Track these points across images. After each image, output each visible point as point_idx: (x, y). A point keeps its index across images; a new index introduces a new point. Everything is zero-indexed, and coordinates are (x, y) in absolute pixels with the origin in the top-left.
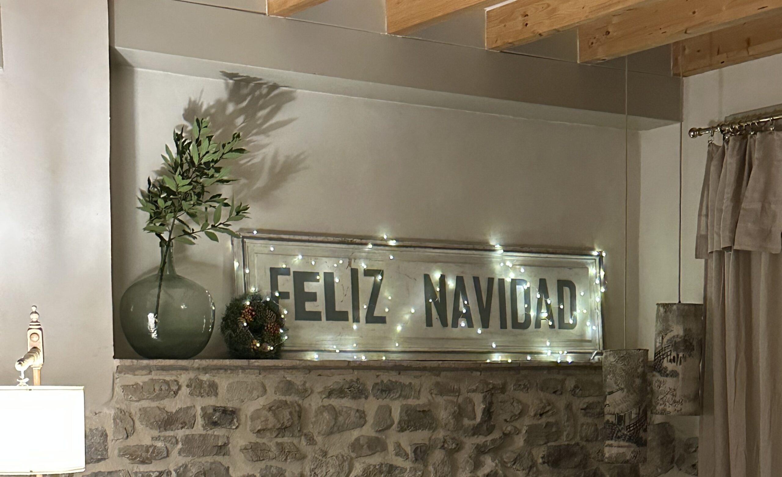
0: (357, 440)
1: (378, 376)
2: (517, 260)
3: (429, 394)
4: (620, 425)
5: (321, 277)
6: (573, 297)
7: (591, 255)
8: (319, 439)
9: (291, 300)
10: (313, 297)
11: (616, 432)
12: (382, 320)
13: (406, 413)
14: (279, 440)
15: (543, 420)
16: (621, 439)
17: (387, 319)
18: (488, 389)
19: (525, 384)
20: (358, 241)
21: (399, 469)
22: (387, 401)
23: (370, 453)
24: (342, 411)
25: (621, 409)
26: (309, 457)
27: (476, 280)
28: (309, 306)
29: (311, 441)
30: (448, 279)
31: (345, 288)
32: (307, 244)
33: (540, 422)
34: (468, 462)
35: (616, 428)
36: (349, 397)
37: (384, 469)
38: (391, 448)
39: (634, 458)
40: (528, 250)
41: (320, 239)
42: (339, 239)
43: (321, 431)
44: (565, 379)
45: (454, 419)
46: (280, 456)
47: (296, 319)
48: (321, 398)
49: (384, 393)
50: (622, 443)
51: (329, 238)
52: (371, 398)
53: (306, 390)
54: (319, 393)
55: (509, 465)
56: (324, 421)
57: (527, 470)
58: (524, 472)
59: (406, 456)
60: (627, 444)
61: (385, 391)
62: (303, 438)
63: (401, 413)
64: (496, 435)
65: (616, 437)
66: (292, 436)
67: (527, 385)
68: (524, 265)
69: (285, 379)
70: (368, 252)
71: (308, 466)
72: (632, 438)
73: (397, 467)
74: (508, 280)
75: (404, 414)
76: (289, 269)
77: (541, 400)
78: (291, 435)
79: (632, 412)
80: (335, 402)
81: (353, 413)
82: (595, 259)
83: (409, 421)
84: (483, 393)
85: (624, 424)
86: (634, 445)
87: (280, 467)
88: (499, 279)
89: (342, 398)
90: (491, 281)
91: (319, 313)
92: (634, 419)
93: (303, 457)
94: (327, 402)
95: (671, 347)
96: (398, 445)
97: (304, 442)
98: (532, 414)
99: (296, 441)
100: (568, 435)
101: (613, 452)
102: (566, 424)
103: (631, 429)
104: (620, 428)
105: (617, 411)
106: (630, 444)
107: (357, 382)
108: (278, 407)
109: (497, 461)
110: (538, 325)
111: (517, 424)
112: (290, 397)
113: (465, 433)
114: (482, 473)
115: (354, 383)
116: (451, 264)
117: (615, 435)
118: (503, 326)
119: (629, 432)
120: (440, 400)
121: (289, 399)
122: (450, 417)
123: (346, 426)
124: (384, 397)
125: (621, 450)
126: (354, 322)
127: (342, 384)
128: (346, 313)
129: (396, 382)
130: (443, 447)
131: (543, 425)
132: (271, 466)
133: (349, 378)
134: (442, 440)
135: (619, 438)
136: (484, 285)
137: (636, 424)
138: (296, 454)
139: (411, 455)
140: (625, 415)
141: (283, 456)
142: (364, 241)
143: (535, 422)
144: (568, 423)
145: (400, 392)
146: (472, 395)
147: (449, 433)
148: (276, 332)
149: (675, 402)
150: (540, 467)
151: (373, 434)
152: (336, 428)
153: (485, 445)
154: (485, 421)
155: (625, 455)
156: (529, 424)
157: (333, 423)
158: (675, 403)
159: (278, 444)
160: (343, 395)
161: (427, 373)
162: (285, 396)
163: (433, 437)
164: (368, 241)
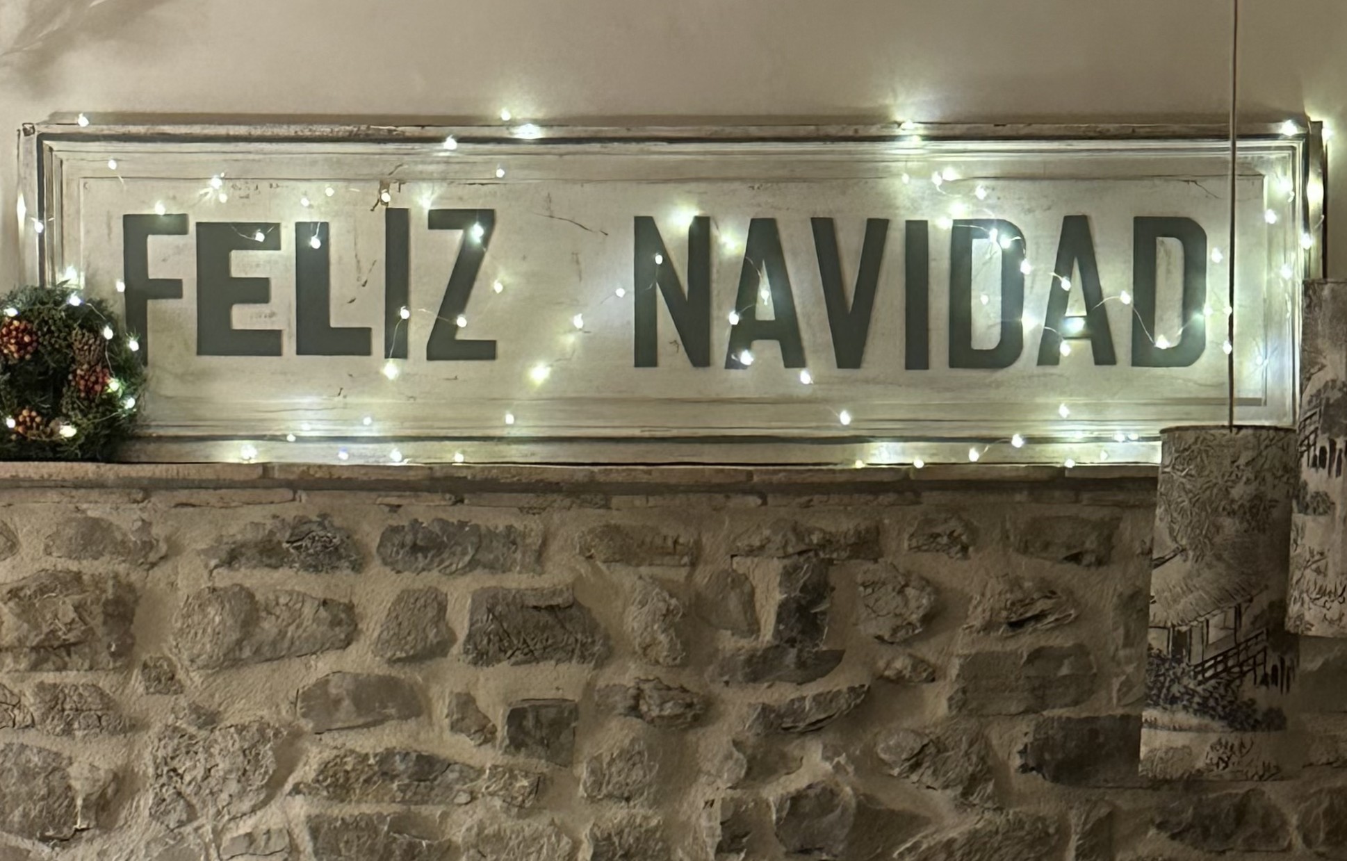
0: (324, 683)
1: (395, 508)
2: (985, 164)
3: (581, 558)
4: (1179, 662)
5: (288, 237)
6: (1194, 266)
7: (1275, 137)
8: (194, 679)
9: (187, 304)
10: (258, 291)
11: (1167, 684)
12: (484, 350)
13: (490, 611)
14: (49, 677)
15: (1026, 642)
16: (1180, 705)
17: (501, 348)
18: (802, 547)
19: (953, 532)
20: (410, 131)
21: (457, 767)
22: (432, 578)
23: (361, 721)
24: (277, 604)
25: (1181, 615)
26: (157, 727)
27: (824, 230)
28: (243, 317)
29: (166, 681)
30: (721, 227)
31: (365, 265)
32: (242, 146)
33: (1011, 646)
34: (729, 757)
35: (1167, 670)
36: (297, 565)
37: (400, 766)
38: (442, 709)
39: (1222, 765)
40: (1025, 130)
41: (283, 131)
42: (348, 128)
43: (199, 656)
44: (1119, 519)
45: (672, 631)
46: (48, 721)
47: (199, 353)
48: (206, 566)
49: (420, 555)
50: (1182, 717)
51: (314, 127)
52: (376, 568)
53: (149, 546)
54: (199, 553)
55: (896, 772)
56: (204, 631)
57: (960, 789)
58: (950, 793)
59: (486, 734)
60: (1194, 721)
61: (424, 550)
62: (136, 672)
63: (473, 612)
64: (839, 681)
65: (1166, 696)
66: (91, 668)
67: (960, 535)
68: (1008, 176)
69: (79, 515)
70: (447, 162)
71: (150, 748)
72: (1211, 703)
73: (448, 765)
74: (941, 225)
75: (483, 616)
76: (183, 218)
77: (1016, 583)
78: (86, 666)
79: (1211, 622)
80: (256, 578)
81: (308, 611)
82: (1293, 148)
83: (504, 635)
84: (786, 556)
85: (1189, 660)
86: (1217, 725)
87: (54, 749)
88: (908, 222)
89: (276, 567)
90: (877, 229)
91: (277, 334)
92: (1214, 643)
93: (134, 726)
94: (224, 578)
95: (1316, 418)
96: (466, 702)
97: (137, 683)
98: (977, 623)
99: (106, 682)
100: (1127, 686)
101: (1157, 744)
102: (1122, 653)
103: (1208, 674)
104: (1179, 671)
105: (1173, 620)
106: (1207, 720)
107: (320, 524)
108: (42, 590)
109: (842, 759)
110: (1048, 355)
111: (928, 651)
112: (96, 563)
113: (721, 675)
114: (780, 791)
115: (314, 527)
116: (736, 185)
117: (1164, 691)
118: (917, 357)
119: (1200, 683)
120: (626, 577)
121: (89, 567)
122: (656, 627)
123: (286, 644)
124: (421, 566)
125: (1180, 740)
126: (387, 356)
127: (268, 527)
128: (365, 333)
129: (462, 524)
130: (634, 710)
131: (1022, 657)
132: (23, 747)
133: (291, 512)
134: (632, 692)
135: (1173, 700)
136: (850, 243)
137: (1225, 661)
138: (99, 718)
139: (502, 732)
140: (1190, 631)
141: (55, 722)
142: (431, 131)
143: (993, 644)
144: (1128, 651)
145: (471, 551)
146: (741, 565)
147: (658, 672)
148: (98, 388)
149: (1322, 592)
150: (1019, 782)
151: (381, 669)
152: (247, 653)
153: (794, 710)
154: (792, 642)
155: (1190, 754)
156: (966, 652)
157: (235, 636)
158: (1324, 594)
159: (41, 687)
160: (273, 561)
161: (559, 500)
162: (78, 559)
163: (601, 683)
164: (447, 129)
